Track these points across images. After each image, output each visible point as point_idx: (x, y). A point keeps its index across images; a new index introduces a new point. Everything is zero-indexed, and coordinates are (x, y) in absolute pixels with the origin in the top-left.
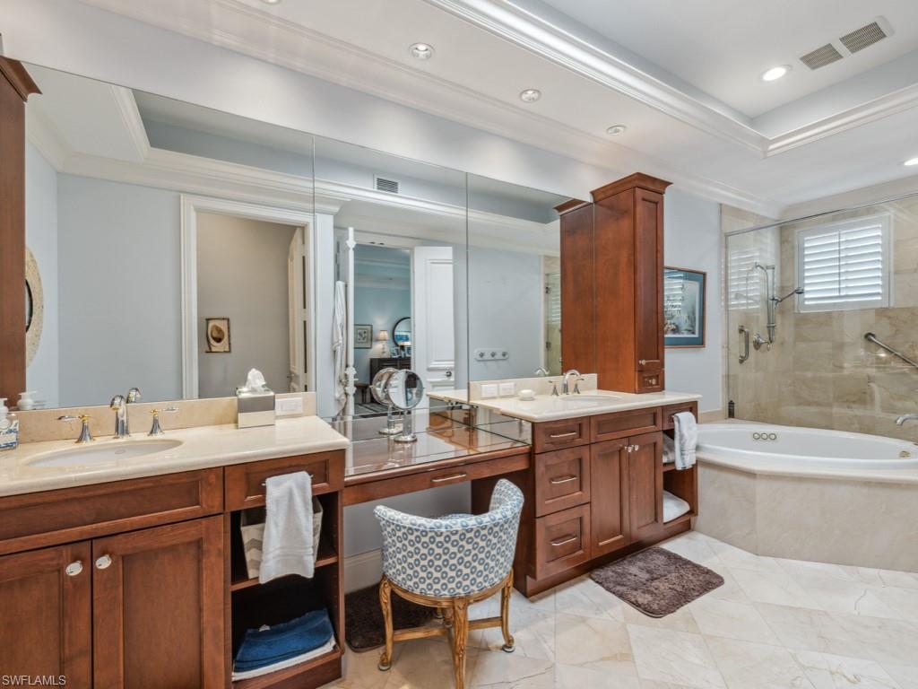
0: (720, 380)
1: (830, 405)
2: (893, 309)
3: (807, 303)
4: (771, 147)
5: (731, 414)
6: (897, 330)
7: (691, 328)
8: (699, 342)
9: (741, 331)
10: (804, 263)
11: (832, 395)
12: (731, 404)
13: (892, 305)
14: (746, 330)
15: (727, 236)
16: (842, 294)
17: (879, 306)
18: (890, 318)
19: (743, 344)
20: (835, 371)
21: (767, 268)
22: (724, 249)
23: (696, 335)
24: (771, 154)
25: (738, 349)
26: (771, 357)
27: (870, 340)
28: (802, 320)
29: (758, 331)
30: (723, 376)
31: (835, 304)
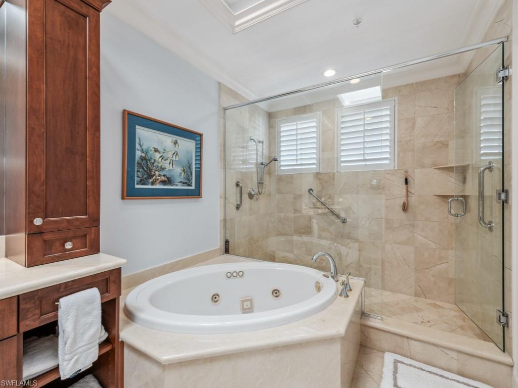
0: (219, 223)
1: (293, 235)
2: (321, 174)
3: (282, 168)
4: (237, 23)
5: (227, 251)
6: (323, 187)
7: (187, 181)
8: (196, 193)
9: (237, 185)
10: (281, 142)
11: (293, 229)
12: (227, 242)
13: (321, 171)
14: (241, 185)
15: (225, 109)
16: (299, 163)
17: (315, 172)
18: (320, 179)
19: (239, 195)
20: (295, 213)
21: (259, 142)
22: (222, 120)
23: (193, 187)
24: (237, 30)
25: (233, 199)
26: (261, 204)
27: (311, 194)
28: (280, 179)
29: (251, 186)
30: (221, 221)
31: (295, 169)
